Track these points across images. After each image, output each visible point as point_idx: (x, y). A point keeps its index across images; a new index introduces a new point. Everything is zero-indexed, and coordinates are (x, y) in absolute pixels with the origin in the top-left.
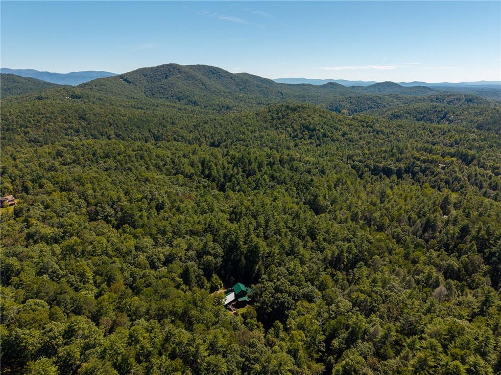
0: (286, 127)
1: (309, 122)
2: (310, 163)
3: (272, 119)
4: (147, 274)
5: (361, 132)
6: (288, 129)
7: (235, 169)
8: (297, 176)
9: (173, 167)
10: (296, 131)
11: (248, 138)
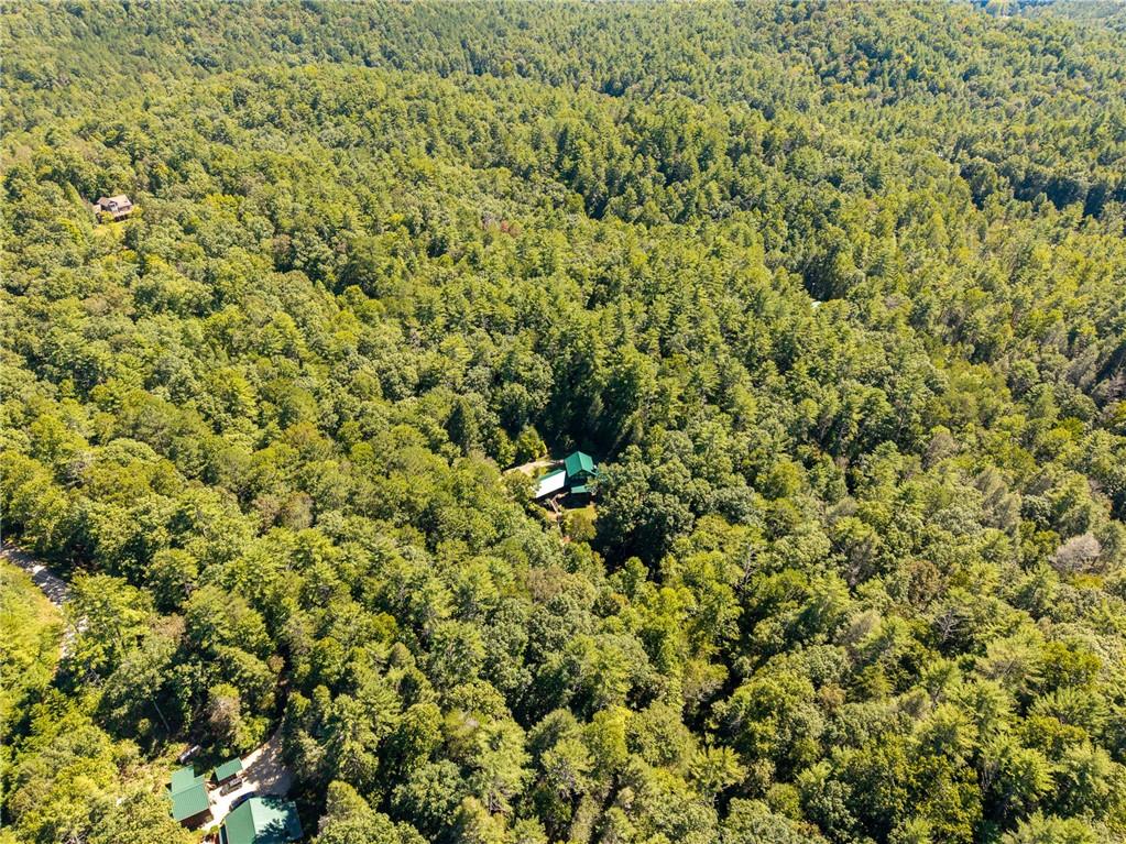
0: (811, 45)
1: (877, 32)
2: (844, 154)
3: (776, 21)
4: (369, 410)
5: (1022, 68)
6: (816, 50)
7: (639, 162)
8: (796, 191)
9: (493, 147)
10: (834, 56)
11: (698, 74)
